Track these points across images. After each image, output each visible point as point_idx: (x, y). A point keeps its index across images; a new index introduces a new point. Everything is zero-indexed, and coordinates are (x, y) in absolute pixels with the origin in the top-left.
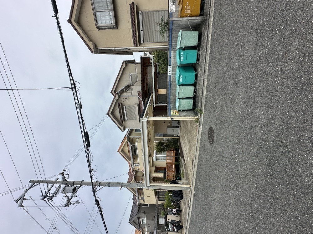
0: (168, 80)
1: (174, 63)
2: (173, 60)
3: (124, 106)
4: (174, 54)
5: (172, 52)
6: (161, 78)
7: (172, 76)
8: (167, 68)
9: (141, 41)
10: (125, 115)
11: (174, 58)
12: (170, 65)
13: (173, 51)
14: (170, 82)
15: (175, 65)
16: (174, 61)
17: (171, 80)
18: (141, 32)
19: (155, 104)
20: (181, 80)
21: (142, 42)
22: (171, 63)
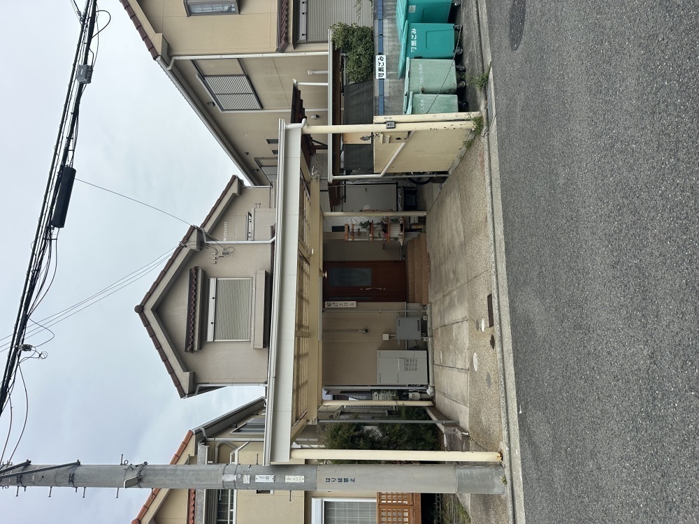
0: (377, 93)
1: (391, 48)
2: (389, 41)
3: (213, 282)
4: (391, 25)
5: (386, 21)
6: (354, 93)
7: (387, 81)
8: (372, 60)
9: (301, 34)
10: (211, 318)
11: (390, 35)
12: (380, 54)
13: (389, 19)
14: (381, 99)
15: (394, 53)
16: (391, 43)
17: (386, 95)
18: (303, 19)
19: (334, 174)
20: (413, 43)
21: (302, 38)
22: (385, 49)
